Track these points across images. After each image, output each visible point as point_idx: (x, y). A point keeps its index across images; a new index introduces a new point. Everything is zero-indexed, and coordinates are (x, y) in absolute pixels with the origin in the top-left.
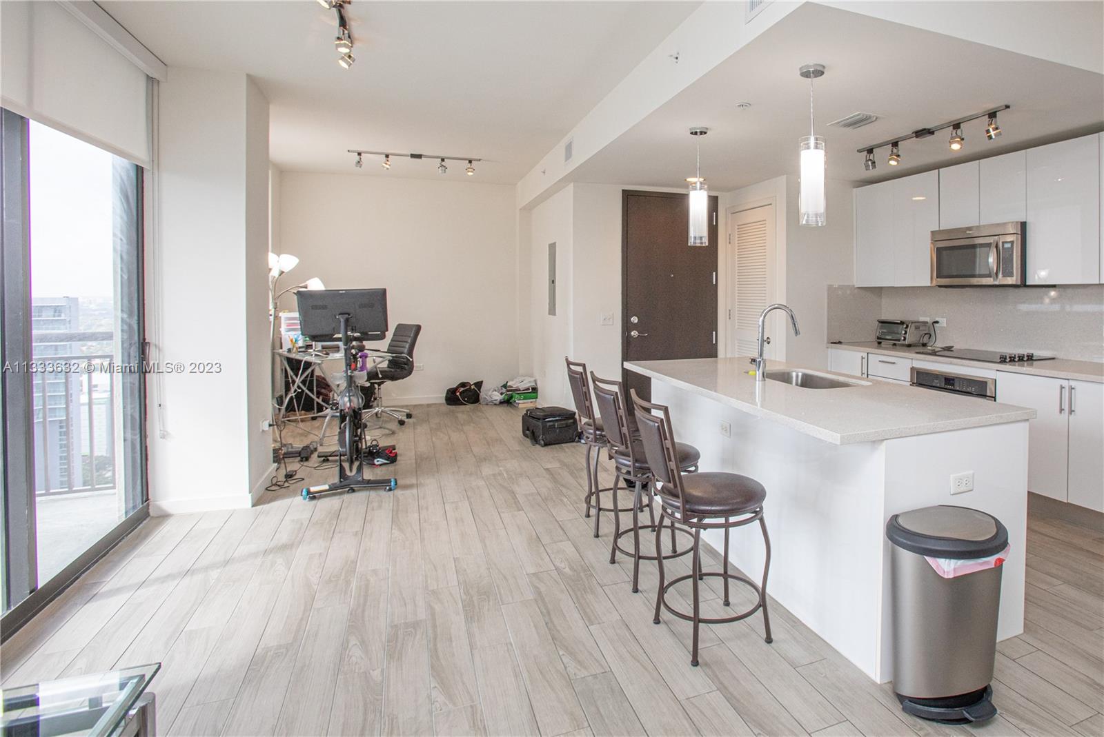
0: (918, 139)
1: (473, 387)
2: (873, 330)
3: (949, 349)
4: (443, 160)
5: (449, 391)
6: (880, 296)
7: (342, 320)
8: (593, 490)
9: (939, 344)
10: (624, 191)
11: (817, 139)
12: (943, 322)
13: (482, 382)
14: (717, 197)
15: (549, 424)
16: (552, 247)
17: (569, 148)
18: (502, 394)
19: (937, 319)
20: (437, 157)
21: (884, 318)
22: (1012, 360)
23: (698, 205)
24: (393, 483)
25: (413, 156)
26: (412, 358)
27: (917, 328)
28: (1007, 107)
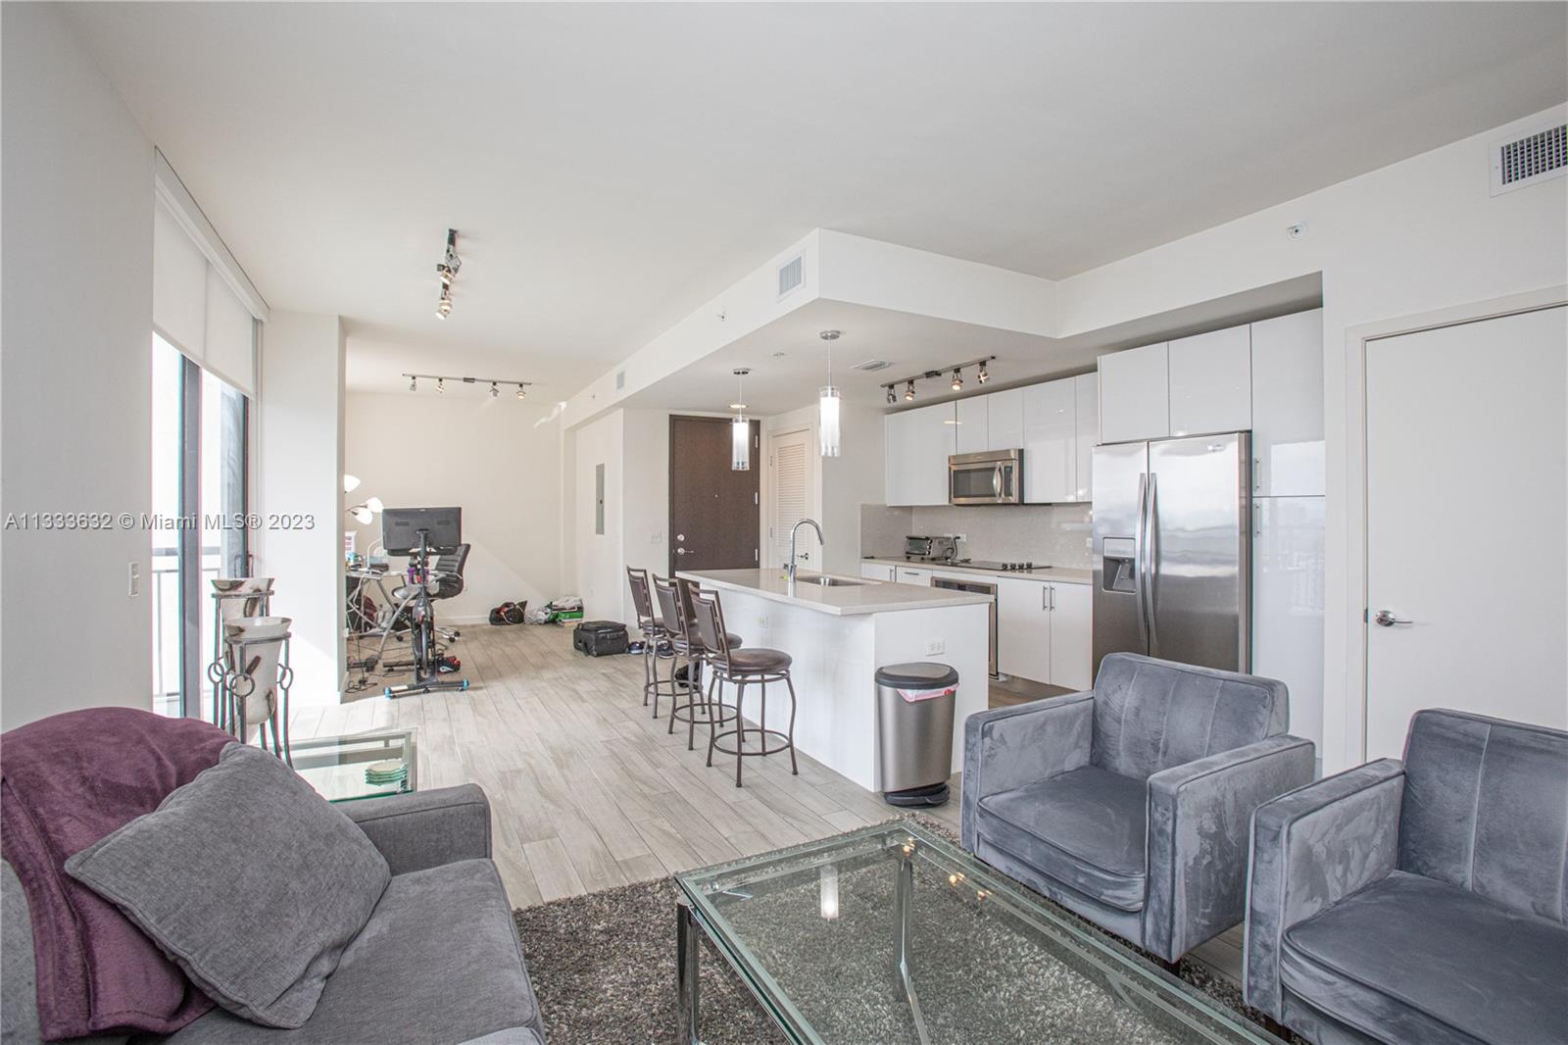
0: (929, 379)
1: (518, 607)
2: (902, 546)
3: (967, 561)
4: (495, 384)
5: (493, 611)
6: (911, 514)
7: (422, 536)
8: (652, 680)
9: (960, 557)
10: (671, 416)
11: (833, 389)
12: (964, 537)
13: (526, 602)
14: (759, 421)
15: (601, 635)
16: (600, 469)
17: (621, 378)
18: (546, 614)
19: (959, 535)
20: (490, 381)
21: (914, 534)
22: (1013, 568)
23: (740, 433)
24: (465, 684)
25: (465, 378)
26: (461, 576)
27: (940, 543)
28: (993, 358)
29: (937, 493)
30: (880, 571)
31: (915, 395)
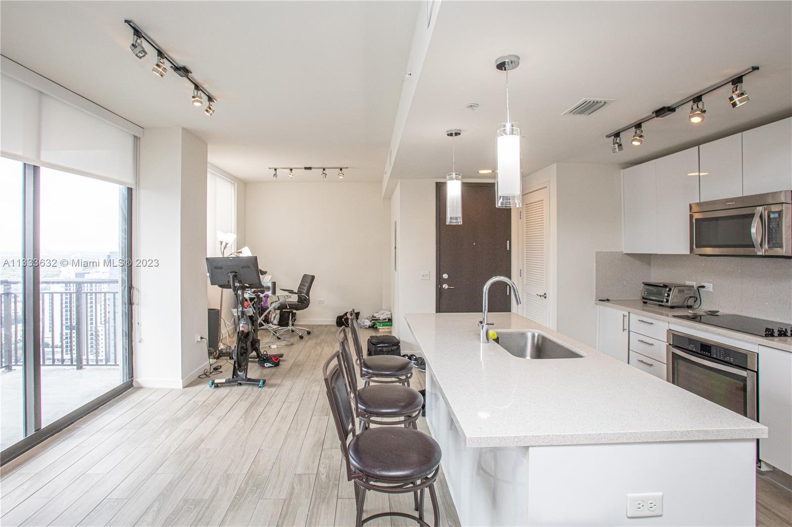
0: (659, 118)
3: (713, 313)
4: (324, 170)
5: (338, 317)
6: (649, 264)
10: (437, 183)
11: (512, 125)
12: (709, 287)
13: (359, 313)
16: (396, 224)
18: (370, 322)
19: (703, 284)
20: (321, 168)
21: (653, 281)
22: (782, 334)
25: (306, 168)
26: (308, 296)
27: (680, 291)
28: (754, 68)
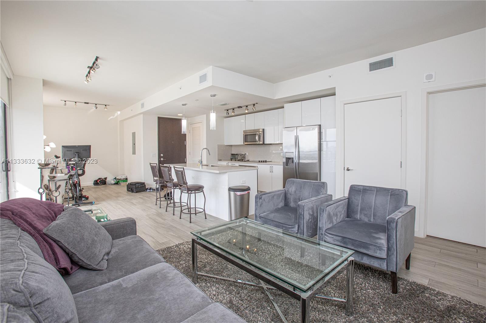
1: (104, 179)
2: (230, 157)
3: (248, 160)
4: (96, 105)
5: (94, 181)
6: (232, 147)
9: (246, 159)
10: (158, 117)
11: (214, 111)
12: (247, 154)
13: (107, 178)
15: (137, 186)
16: (134, 134)
17: (142, 105)
18: (114, 181)
20: (94, 104)
21: (233, 153)
22: (262, 162)
23: (184, 123)
25: (85, 103)
27: (241, 155)
28: (257, 103)
29: (239, 141)
30: (224, 163)
31: (234, 113)
